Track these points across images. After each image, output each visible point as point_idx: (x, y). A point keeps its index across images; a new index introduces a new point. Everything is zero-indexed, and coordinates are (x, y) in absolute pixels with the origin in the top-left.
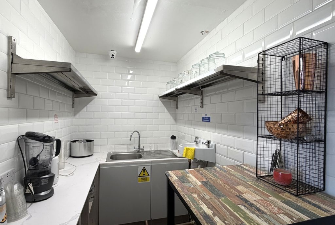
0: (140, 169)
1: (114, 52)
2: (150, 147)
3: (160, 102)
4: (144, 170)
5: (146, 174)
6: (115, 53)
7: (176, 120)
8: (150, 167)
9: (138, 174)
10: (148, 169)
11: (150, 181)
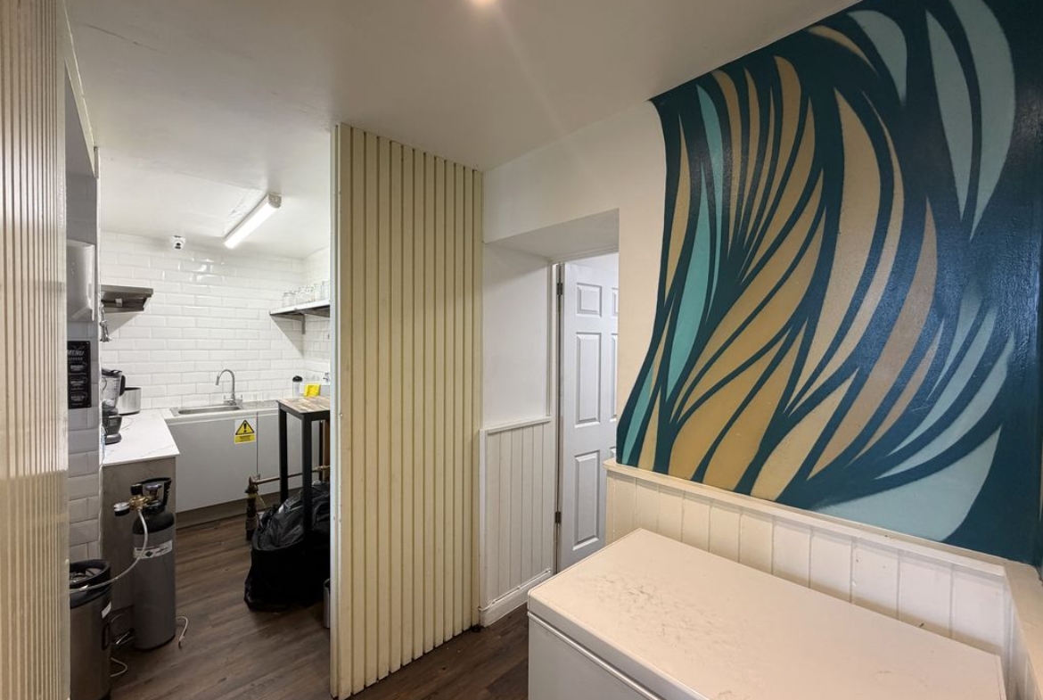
0: (238, 423)
1: (181, 239)
2: (255, 396)
3: (273, 322)
4: (245, 424)
5: (248, 429)
6: (182, 241)
7: (302, 351)
8: (255, 420)
9: (234, 430)
10: (252, 422)
11: (255, 440)
